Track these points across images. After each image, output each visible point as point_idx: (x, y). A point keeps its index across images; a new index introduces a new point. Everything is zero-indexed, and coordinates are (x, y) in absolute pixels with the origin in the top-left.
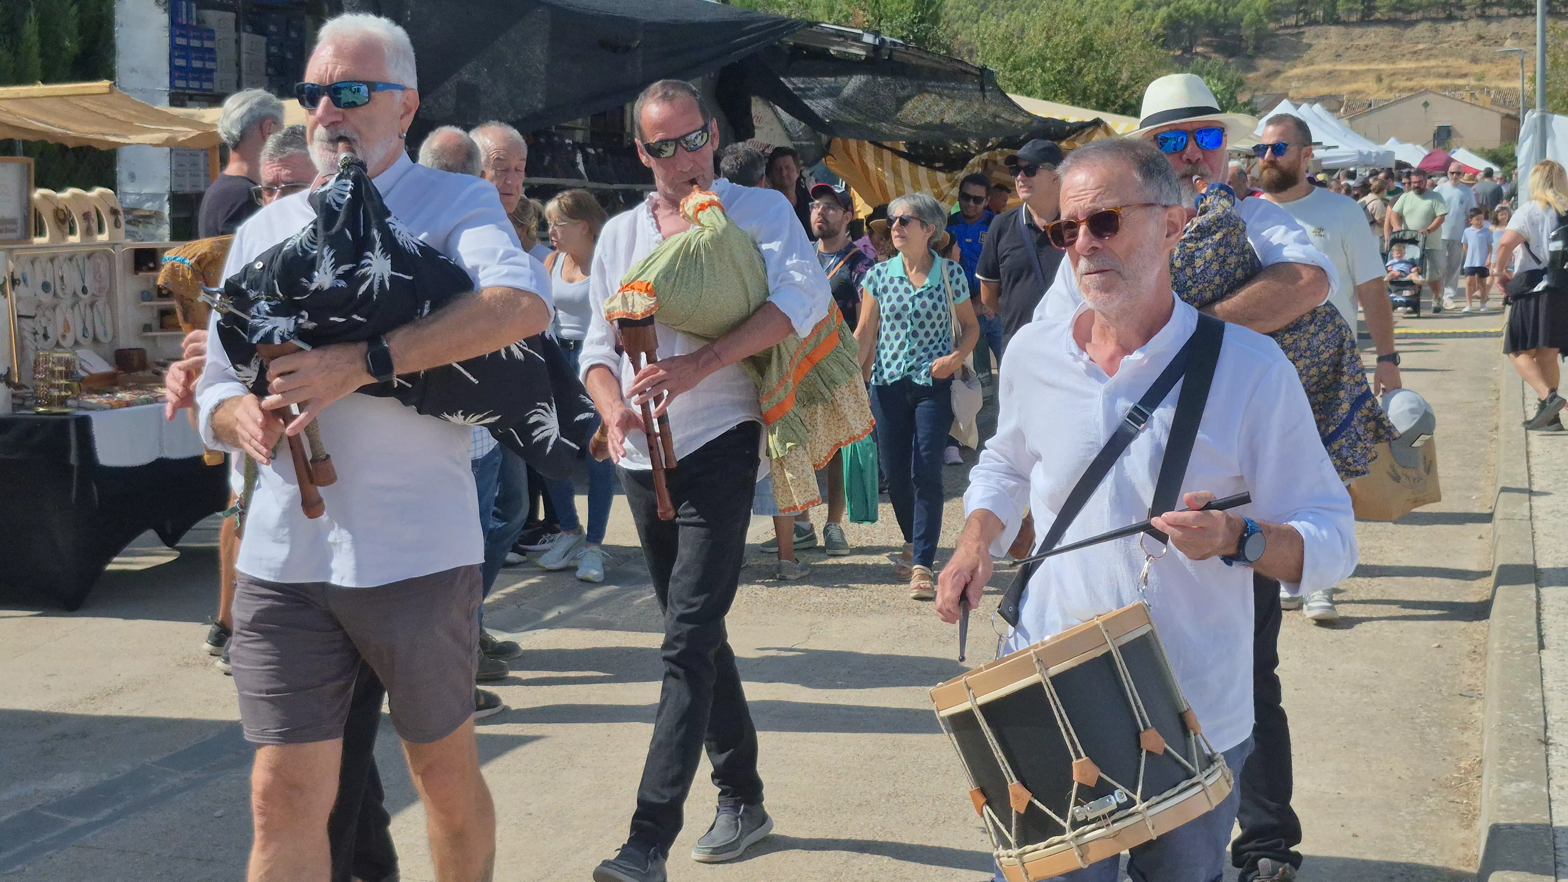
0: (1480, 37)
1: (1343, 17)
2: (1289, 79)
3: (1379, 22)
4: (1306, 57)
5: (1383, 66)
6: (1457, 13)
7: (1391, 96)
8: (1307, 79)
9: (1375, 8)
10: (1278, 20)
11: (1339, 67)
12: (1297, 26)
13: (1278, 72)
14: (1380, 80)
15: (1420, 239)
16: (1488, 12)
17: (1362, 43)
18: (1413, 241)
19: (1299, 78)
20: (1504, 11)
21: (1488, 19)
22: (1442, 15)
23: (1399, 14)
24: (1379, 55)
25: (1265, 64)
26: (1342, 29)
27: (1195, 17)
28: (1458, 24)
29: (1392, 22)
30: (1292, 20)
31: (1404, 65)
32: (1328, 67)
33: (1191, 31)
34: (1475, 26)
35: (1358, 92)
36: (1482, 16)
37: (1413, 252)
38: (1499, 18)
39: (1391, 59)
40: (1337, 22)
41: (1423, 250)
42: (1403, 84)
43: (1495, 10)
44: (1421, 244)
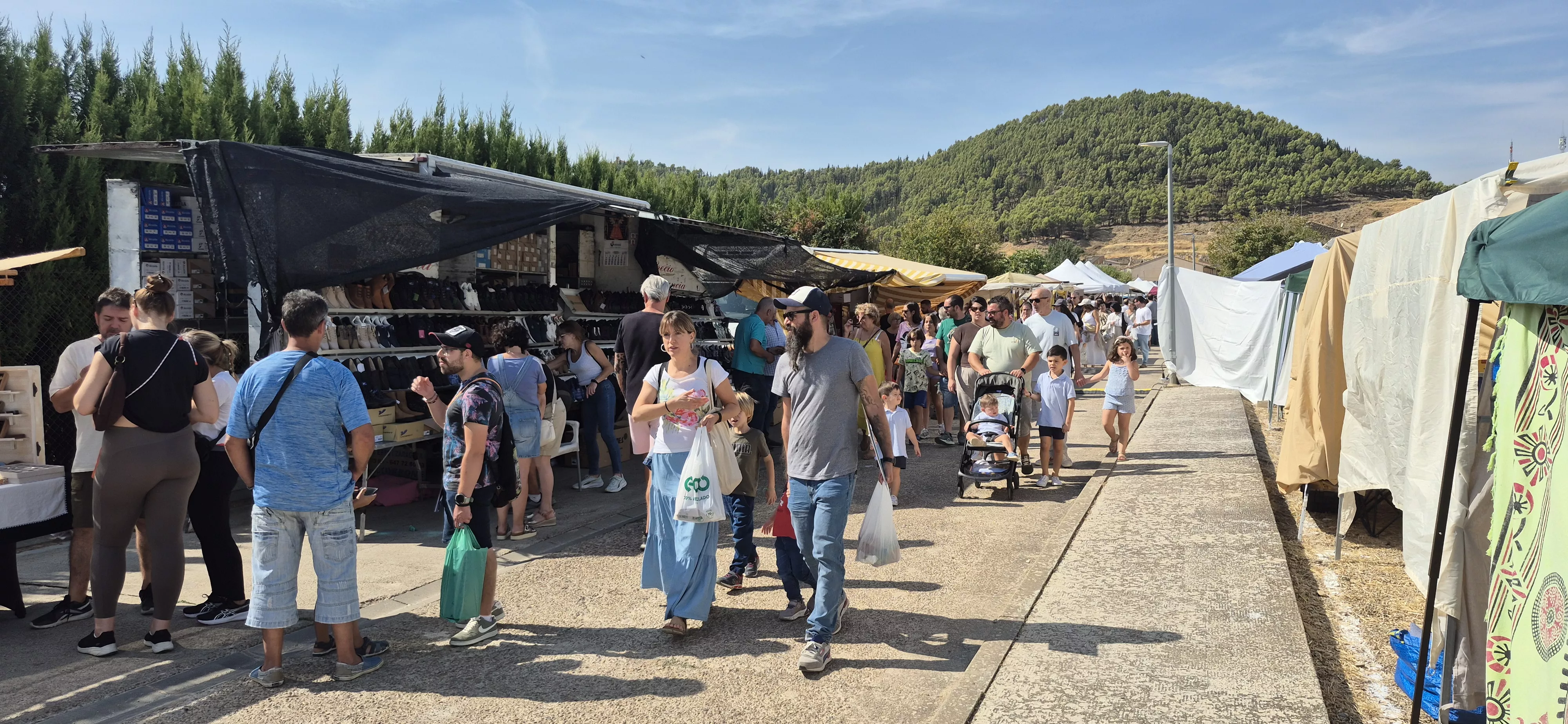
0: (1196, 231)
1: (1131, 221)
2: (1105, 250)
3: (1148, 224)
4: (1113, 240)
5: (1150, 244)
6: (1185, 219)
7: (1153, 258)
8: (1114, 249)
9: (1146, 218)
10: (1100, 223)
11: (1129, 244)
12: (1109, 226)
13: (1100, 247)
14: (1148, 250)
15: (1016, 385)
16: (1199, 219)
17: (1140, 233)
18: (1007, 389)
19: (1110, 249)
20: (1207, 219)
21: (1199, 222)
22: (1178, 220)
23: (1157, 220)
24: (1148, 239)
25: (1094, 243)
26: (1130, 227)
27: (1061, 221)
28: (1185, 225)
29: (1154, 224)
30: (1107, 223)
31: (1159, 243)
32: (1124, 244)
33: (1059, 228)
34: (1194, 225)
35: (1138, 256)
36: (1197, 221)
37: (1006, 404)
38: (1204, 221)
39: (1154, 241)
40: (1128, 224)
41: (1019, 400)
42: (1159, 252)
43: (1203, 218)
44: (1016, 392)
